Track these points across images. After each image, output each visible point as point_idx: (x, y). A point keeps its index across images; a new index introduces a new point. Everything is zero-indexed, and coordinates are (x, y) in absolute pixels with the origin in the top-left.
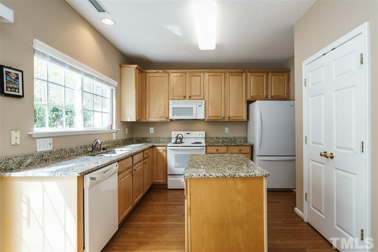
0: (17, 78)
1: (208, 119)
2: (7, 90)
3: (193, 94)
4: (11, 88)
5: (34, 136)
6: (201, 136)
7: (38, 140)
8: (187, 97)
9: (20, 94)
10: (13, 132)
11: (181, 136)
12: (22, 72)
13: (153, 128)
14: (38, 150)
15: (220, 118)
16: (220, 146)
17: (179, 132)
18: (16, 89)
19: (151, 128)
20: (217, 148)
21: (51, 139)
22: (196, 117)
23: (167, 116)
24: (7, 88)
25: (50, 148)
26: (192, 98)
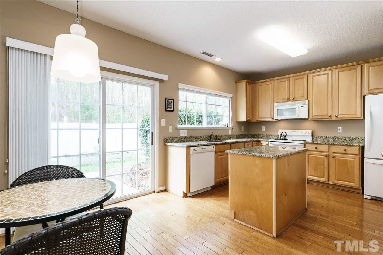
0: (171, 103)
1: (312, 118)
2: (168, 109)
3: (296, 96)
4: (169, 107)
5: (178, 129)
6: (307, 134)
7: (180, 130)
8: (291, 99)
9: (172, 110)
10: (170, 126)
11: (285, 134)
12: (173, 100)
13: (264, 127)
14: (180, 135)
15: (327, 117)
16: (320, 144)
17: (283, 131)
18: (171, 107)
19: (262, 127)
20: (317, 146)
21: (187, 131)
22: (298, 116)
23: (273, 117)
24: (168, 108)
25: (186, 135)
26: (295, 100)
